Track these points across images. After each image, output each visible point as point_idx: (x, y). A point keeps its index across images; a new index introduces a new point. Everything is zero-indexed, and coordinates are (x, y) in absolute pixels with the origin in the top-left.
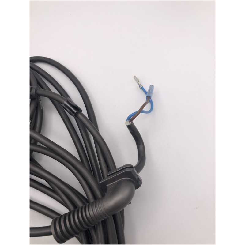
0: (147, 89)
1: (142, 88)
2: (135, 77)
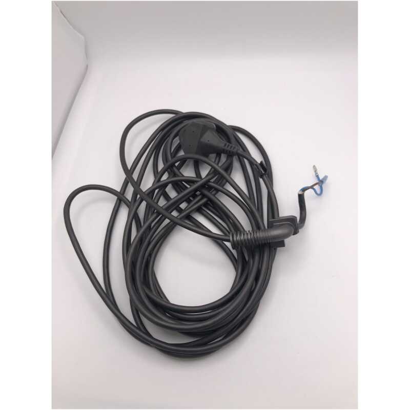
0: (321, 178)
1: (317, 176)
2: (314, 166)
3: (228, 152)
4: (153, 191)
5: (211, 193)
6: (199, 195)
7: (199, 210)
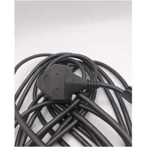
3: (89, 86)
4: (28, 115)
5: (80, 114)
6: (69, 116)
7: (71, 132)
